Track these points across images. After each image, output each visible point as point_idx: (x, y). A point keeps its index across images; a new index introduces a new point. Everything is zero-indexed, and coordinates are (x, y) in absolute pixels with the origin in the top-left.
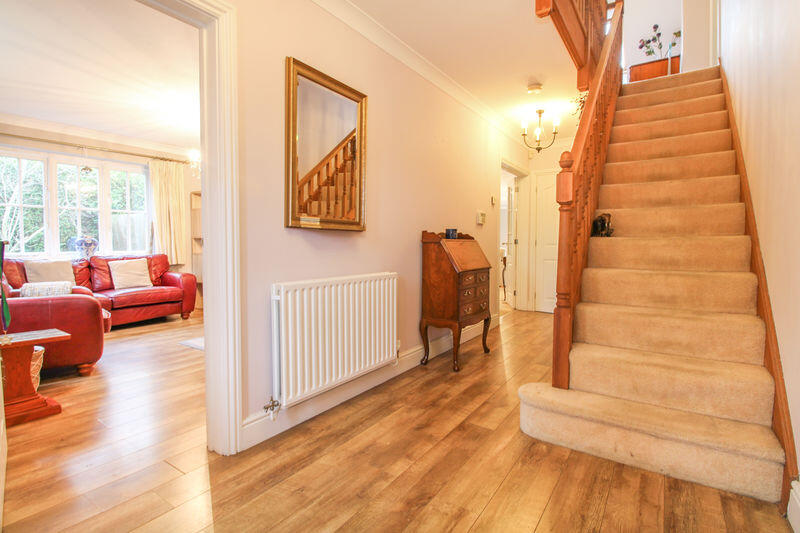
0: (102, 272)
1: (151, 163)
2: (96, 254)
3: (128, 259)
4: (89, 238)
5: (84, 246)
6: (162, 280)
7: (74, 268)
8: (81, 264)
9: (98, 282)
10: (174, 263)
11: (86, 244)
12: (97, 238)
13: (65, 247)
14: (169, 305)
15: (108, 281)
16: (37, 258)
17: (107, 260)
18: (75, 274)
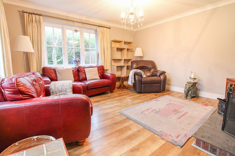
0: (82, 73)
1: (98, 28)
2: (80, 65)
3: (91, 67)
4: (78, 59)
5: (76, 62)
6: (103, 76)
7: (73, 71)
8: (75, 70)
9: (81, 77)
10: (106, 69)
11: (77, 61)
12: (80, 59)
13: (70, 63)
14: (107, 87)
15: (85, 76)
16: (60, 67)
17: (84, 68)
18: (73, 74)
